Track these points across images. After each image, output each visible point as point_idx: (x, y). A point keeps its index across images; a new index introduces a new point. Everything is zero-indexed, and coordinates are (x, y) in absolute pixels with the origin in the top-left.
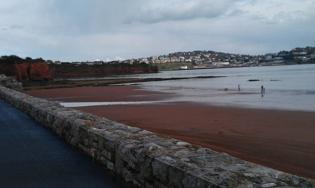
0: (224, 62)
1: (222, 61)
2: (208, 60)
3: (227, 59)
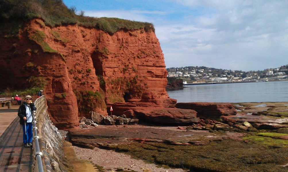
0: (221, 77)
1: (219, 76)
2: (205, 75)
3: (224, 74)
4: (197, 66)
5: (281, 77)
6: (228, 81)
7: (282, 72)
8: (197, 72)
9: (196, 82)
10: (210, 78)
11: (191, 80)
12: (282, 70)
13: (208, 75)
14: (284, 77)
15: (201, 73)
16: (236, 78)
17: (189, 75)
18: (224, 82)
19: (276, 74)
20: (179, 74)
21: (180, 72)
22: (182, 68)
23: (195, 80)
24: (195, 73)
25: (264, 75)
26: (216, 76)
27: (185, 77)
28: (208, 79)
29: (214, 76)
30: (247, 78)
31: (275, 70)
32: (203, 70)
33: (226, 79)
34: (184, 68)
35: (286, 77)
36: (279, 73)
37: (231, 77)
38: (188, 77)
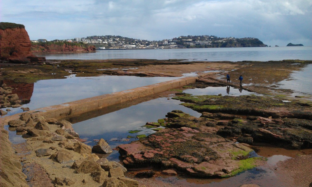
0: (131, 45)
1: (130, 44)
2: (119, 43)
3: (134, 43)
4: (114, 36)
5: (173, 46)
6: (136, 47)
7: (174, 42)
8: (114, 40)
9: (112, 48)
10: (123, 45)
11: (108, 46)
12: (174, 41)
13: (122, 43)
14: (175, 46)
15: (116, 41)
16: (142, 46)
17: (107, 42)
18: (133, 49)
19: (169, 44)
20: (100, 41)
21: (100, 40)
22: (103, 36)
23: (112, 46)
24: (112, 40)
25: (162, 44)
26: (128, 44)
27: (104, 44)
28: (121, 45)
29: (126, 43)
30: (150, 46)
31: (169, 41)
32: (119, 38)
33: (134, 46)
34: (104, 37)
35: (176, 46)
36: (172, 43)
37: (138, 45)
38: (106, 43)
